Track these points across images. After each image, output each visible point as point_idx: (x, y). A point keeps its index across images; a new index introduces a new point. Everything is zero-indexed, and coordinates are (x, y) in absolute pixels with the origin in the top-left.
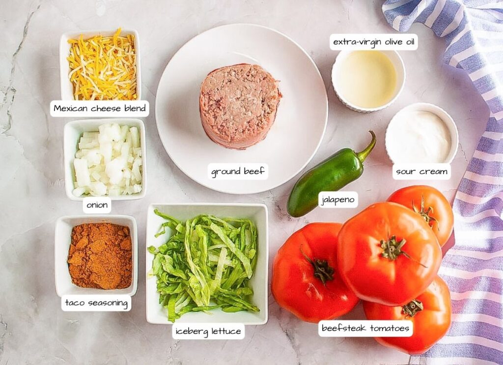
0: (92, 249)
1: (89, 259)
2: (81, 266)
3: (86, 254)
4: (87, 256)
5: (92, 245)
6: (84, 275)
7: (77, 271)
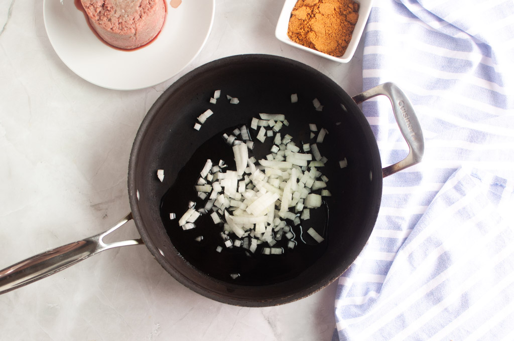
0: (320, 9)
1: (314, 16)
2: (304, 21)
3: (312, 11)
4: (312, 14)
5: (322, 6)
6: (303, 30)
7: (297, 23)
